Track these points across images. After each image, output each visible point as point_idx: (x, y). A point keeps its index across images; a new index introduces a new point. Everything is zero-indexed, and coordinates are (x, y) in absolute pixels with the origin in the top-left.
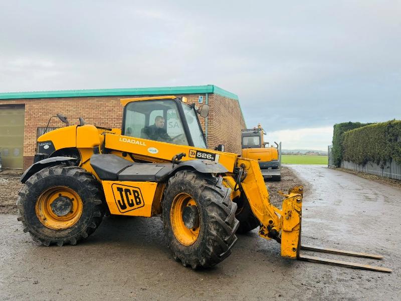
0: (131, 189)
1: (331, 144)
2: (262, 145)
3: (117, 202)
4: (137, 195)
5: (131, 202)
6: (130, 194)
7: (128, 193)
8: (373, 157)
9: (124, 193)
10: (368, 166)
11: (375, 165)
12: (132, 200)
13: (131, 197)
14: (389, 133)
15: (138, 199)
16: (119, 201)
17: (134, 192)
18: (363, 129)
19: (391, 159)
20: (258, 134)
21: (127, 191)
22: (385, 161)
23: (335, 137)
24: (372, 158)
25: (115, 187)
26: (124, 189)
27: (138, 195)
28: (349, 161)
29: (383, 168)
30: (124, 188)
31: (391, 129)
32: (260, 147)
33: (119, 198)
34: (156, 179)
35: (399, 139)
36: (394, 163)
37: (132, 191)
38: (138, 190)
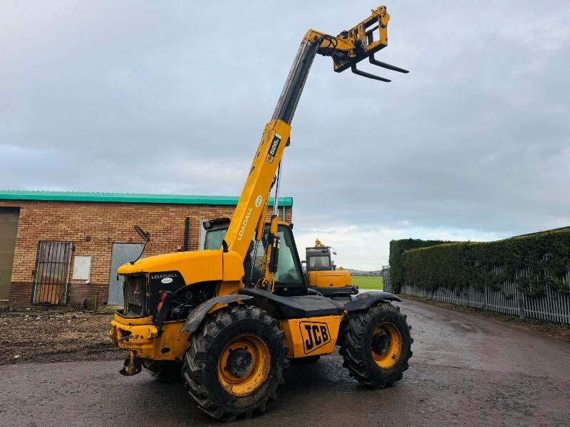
0: (319, 325)
2: (331, 267)
3: (305, 342)
4: (324, 331)
5: (318, 340)
6: (318, 331)
7: (316, 330)
8: (446, 281)
9: (311, 331)
10: (439, 292)
11: (448, 291)
12: (320, 338)
13: (319, 334)
14: (465, 256)
15: (325, 336)
16: (307, 341)
17: (322, 327)
18: (433, 249)
19: (468, 284)
20: (327, 254)
21: (315, 328)
22: (461, 287)
23: (393, 255)
24: (444, 283)
25: (303, 325)
26: (311, 327)
27: (326, 331)
28: (412, 286)
29: (459, 295)
30: (312, 325)
31: (467, 252)
33: (306, 337)
34: (338, 312)
35: (477, 264)
36: (471, 290)
37: (319, 329)
38: (325, 325)
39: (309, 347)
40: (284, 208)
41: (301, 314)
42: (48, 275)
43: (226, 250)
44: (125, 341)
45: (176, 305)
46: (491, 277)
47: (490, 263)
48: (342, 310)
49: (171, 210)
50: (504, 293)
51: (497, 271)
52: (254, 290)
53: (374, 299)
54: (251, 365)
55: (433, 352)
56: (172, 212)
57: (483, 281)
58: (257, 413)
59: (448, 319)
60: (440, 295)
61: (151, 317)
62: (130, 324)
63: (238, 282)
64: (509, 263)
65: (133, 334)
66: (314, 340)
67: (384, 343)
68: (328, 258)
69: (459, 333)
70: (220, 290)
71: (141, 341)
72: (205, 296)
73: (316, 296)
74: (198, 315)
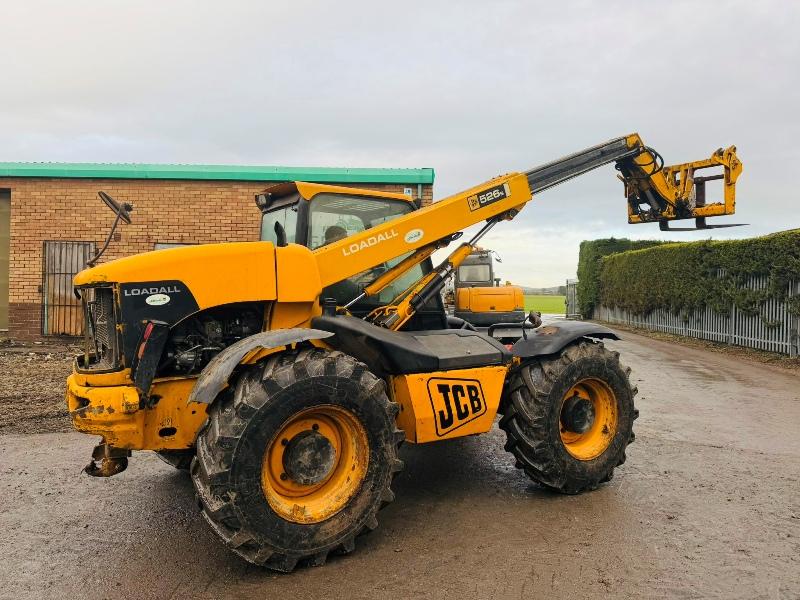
0: (464, 384)
1: (574, 278)
2: (492, 281)
3: (438, 414)
4: (474, 394)
5: (463, 410)
6: (463, 395)
7: (459, 393)
8: (667, 301)
9: (450, 395)
10: (654, 316)
11: (670, 317)
12: (466, 407)
13: (465, 400)
14: (702, 262)
15: (475, 402)
16: (442, 413)
17: (470, 388)
18: (649, 253)
19: (704, 305)
20: (487, 261)
21: (457, 389)
22: (691, 310)
23: (584, 264)
24: (664, 304)
25: (434, 385)
26: (451, 387)
27: (477, 394)
28: (612, 308)
29: (687, 322)
30: (451, 384)
31: (706, 256)
32: (491, 285)
33: (441, 406)
34: (503, 360)
35: (722, 273)
36: (709, 313)
37: (465, 389)
38: (476, 384)
39: (446, 423)
40: (420, 187)
41: (431, 364)
42: (62, 292)
43: (281, 242)
44: (78, 417)
45: (185, 347)
46: (744, 294)
47: (745, 272)
48: (510, 357)
49: (241, 190)
50: (764, 320)
51: (757, 286)
52: (340, 321)
53: (571, 335)
54: (332, 457)
55: (667, 416)
56: (243, 194)
57: (731, 301)
58: (336, 554)
59: (673, 358)
60: (654, 321)
61: (127, 371)
62: (87, 385)
63: (310, 305)
64: (778, 273)
65: (94, 404)
66: (454, 411)
67: (583, 415)
68: (488, 267)
69: (700, 382)
70: (273, 320)
71: (111, 417)
72: (245, 329)
73: (462, 331)
74: (220, 369)
